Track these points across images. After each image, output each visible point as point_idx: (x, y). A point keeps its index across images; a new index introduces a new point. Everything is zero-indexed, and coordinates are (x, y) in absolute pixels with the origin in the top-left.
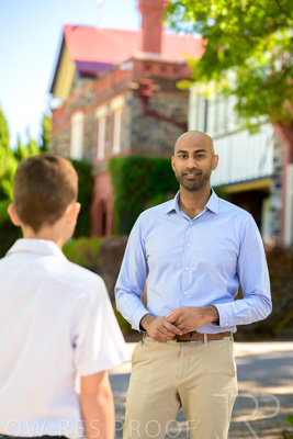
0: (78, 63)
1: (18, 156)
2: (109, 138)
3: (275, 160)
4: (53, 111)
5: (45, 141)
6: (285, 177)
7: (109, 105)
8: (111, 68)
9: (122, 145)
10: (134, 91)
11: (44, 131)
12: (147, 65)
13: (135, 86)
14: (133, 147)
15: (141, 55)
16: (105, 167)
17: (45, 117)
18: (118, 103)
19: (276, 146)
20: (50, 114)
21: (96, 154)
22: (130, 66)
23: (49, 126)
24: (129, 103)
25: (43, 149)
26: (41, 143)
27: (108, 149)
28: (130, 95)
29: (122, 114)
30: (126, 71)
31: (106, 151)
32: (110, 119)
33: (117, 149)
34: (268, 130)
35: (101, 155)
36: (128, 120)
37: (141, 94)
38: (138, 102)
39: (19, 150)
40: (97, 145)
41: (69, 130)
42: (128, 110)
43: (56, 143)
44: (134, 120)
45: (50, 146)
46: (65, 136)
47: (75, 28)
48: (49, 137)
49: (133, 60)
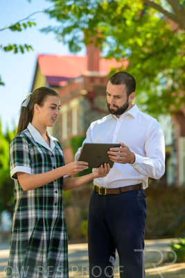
0: (48, 78)
1: (7, 138)
2: (70, 125)
3: (173, 135)
7: (68, 104)
9: (78, 129)
10: (85, 96)
12: (92, 79)
13: (84, 92)
15: (88, 73)
16: (68, 143)
18: (75, 103)
19: (173, 127)
21: (61, 136)
22: (80, 81)
24: (81, 103)
27: (70, 132)
28: (82, 99)
29: (78, 110)
30: (79, 84)
31: (68, 133)
32: (70, 114)
33: (75, 132)
34: (168, 118)
35: (65, 136)
36: (82, 114)
37: (90, 97)
38: (87, 103)
39: (8, 135)
40: (61, 130)
42: (81, 108)
44: (86, 114)
49: (83, 76)
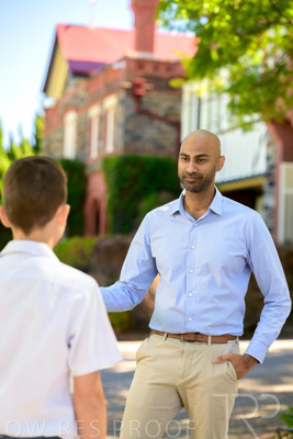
0: (71, 62)
1: (11, 155)
2: (102, 137)
3: (268, 158)
4: (47, 110)
5: (38, 140)
6: (278, 175)
7: (102, 104)
8: (103, 67)
9: (115, 144)
10: (127, 90)
11: (37, 131)
12: (140, 64)
13: (127, 85)
14: (126, 146)
15: (134, 54)
16: (98, 166)
17: (38, 117)
18: (111, 102)
19: (269, 145)
20: (43, 114)
21: (89, 154)
22: (122, 65)
23: (42, 125)
24: (122, 102)
25: (36, 148)
26: (34, 142)
27: (101, 148)
28: (122, 94)
29: (115, 114)
30: (119, 70)
31: (99, 150)
32: (103, 118)
33: (110, 148)
34: (261, 129)
35: (94, 154)
36: (121, 119)
37: (134, 93)
38: (131, 101)
39: (12, 149)
40: (90, 144)
41: (62, 130)
42: (121, 109)
43: (49, 142)
44: (128, 119)
45: (43, 145)
46: (58, 136)
47: (67, 27)
48: (42, 136)
49: (126, 59)
